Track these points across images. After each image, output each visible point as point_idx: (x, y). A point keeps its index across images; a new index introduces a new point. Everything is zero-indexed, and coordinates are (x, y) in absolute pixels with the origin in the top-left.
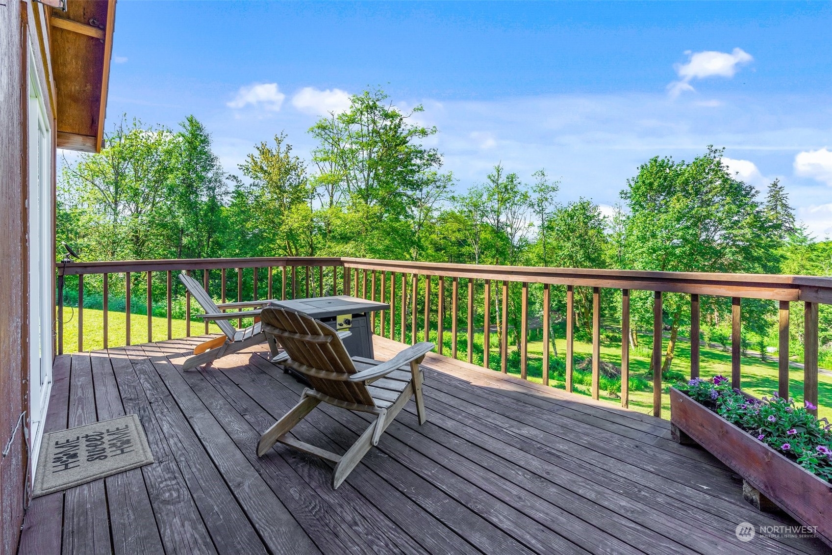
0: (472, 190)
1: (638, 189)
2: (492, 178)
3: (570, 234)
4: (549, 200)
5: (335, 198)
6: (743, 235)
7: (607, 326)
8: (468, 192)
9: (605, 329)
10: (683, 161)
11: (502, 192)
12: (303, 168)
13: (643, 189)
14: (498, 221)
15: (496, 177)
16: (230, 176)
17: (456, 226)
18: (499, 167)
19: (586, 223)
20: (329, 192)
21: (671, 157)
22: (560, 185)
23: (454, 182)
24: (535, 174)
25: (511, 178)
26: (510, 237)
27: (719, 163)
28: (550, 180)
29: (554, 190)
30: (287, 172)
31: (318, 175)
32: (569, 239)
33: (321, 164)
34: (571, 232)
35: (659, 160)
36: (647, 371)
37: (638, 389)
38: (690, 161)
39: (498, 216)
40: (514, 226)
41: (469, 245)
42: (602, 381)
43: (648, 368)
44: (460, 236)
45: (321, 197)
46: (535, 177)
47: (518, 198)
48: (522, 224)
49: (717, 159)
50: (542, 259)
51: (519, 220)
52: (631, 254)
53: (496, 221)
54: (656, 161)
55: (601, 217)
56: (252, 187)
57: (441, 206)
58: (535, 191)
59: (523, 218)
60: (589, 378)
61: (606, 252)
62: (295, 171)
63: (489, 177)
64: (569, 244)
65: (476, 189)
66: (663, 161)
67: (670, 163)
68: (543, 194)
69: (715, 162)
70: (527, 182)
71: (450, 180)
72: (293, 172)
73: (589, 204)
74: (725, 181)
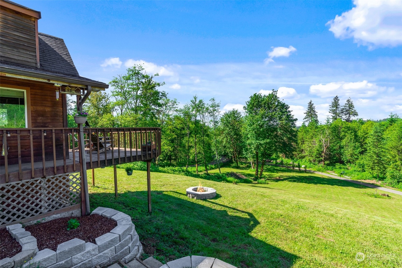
0: (186, 107)
4: (217, 110)
5: (123, 111)
10: (265, 95)
11: (197, 107)
12: (108, 97)
13: (251, 106)
14: (196, 120)
15: (195, 101)
16: (73, 101)
18: (195, 97)
20: (120, 108)
23: (177, 103)
25: (201, 102)
26: (203, 126)
28: (217, 102)
30: (100, 100)
31: (115, 101)
33: (116, 97)
38: (267, 95)
39: (196, 117)
40: (204, 121)
44: (181, 126)
45: (117, 111)
46: (211, 101)
48: (207, 120)
49: (276, 95)
51: (206, 119)
54: (256, 95)
56: (84, 106)
57: (172, 113)
58: (211, 107)
59: (207, 118)
62: (104, 99)
63: (192, 101)
66: (258, 95)
67: (261, 96)
68: (214, 108)
70: (207, 103)
71: (175, 102)
72: (104, 100)
73: (236, 112)
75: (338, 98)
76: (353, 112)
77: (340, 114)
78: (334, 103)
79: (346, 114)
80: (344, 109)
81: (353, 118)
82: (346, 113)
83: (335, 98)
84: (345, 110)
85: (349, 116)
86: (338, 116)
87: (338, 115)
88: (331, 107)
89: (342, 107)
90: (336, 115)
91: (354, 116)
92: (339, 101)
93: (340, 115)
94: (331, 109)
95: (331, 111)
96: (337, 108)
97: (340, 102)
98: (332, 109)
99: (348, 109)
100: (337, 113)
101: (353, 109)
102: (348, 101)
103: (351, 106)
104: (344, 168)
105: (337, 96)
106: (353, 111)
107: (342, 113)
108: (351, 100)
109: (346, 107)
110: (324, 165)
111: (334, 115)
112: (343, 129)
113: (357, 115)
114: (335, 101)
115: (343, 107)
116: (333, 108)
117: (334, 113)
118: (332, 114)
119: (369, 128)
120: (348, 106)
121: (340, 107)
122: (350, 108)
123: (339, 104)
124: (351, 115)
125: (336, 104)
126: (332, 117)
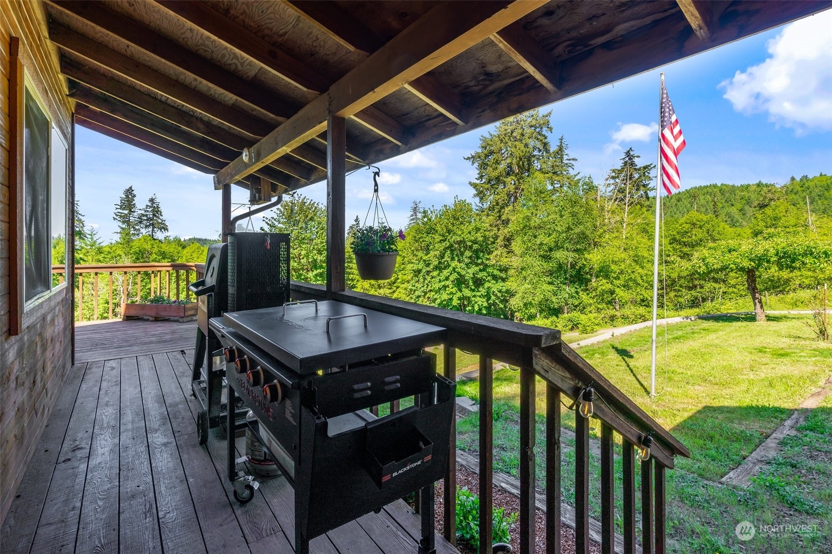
75: (133, 191)
76: (160, 223)
77: (136, 224)
78: (124, 200)
79: (147, 227)
80: (143, 215)
81: (160, 235)
82: (148, 224)
83: (128, 190)
84: (145, 218)
85: (153, 230)
86: (132, 229)
87: (134, 228)
88: (119, 207)
89: (140, 212)
90: (129, 225)
91: (161, 230)
92: (135, 198)
93: (137, 227)
94: (119, 212)
95: (117, 218)
96: (130, 211)
97: (137, 201)
98: (122, 213)
99: (151, 216)
100: (132, 222)
101: (159, 218)
102: (152, 200)
103: (156, 211)
105: (131, 188)
106: (160, 221)
107: (141, 222)
108: (157, 200)
109: (148, 211)
111: (124, 226)
112: (154, 256)
113: (166, 229)
114: (127, 196)
115: (143, 212)
116: (122, 211)
117: (124, 222)
118: (120, 224)
120: (151, 209)
121: (136, 210)
122: (154, 215)
123: (134, 204)
124: (155, 229)
125: (130, 204)
126: (119, 230)
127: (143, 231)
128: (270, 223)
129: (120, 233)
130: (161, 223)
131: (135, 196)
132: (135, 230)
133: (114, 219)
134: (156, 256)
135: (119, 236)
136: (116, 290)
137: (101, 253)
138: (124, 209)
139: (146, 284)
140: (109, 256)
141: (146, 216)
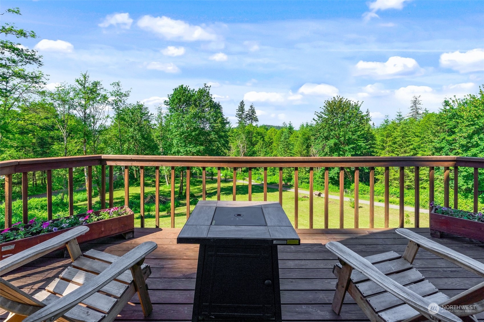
0: (60, 89)
1: (174, 100)
2: (80, 82)
3: (133, 123)
4: (122, 102)
6: (218, 126)
7: (151, 175)
8: (56, 89)
9: (151, 177)
10: (194, 89)
11: (88, 93)
13: (176, 101)
14: (85, 114)
15: (84, 82)
17: (43, 115)
18: (85, 75)
19: (141, 117)
21: (189, 86)
22: (130, 93)
24: (113, 84)
25: (96, 84)
26: (93, 124)
27: (208, 92)
28: (123, 89)
29: (126, 95)
32: (131, 127)
34: (133, 122)
35: (184, 86)
36: (178, 195)
37: (177, 206)
38: (197, 89)
39: (85, 110)
40: (96, 117)
41: (57, 130)
42: (161, 207)
43: (178, 194)
46: (112, 86)
47: (99, 98)
48: (101, 116)
49: (208, 91)
50: (119, 139)
52: (170, 135)
53: (84, 113)
54: (182, 87)
55: (149, 114)
58: (112, 95)
60: (153, 207)
61: (154, 134)
63: (78, 81)
64: (132, 130)
65: (63, 88)
66: (185, 88)
67: (188, 89)
68: (118, 98)
69: (207, 92)
73: (142, 106)
74: (211, 101)
78: (240, 107)
79: (249, 120)
81: (254, 124)
82: (250, 118)
84: (248, 115)
85: (252, 121)
86: (243, 121)
88: (238, 111)
90: (242, 119)
91: (255, 121)
92: (244, 106)
93: (245, 120)
94: (238, 113)
96: (243, 112)
99: (251, 114)
101: (255, 115)
102: (251, 106)
103: (253, 112)
104: (258, 174)
105: (243, 101)
106: (255, 117)
107: (247, 118)
108: (253, 106)
109: (249, 112)
110: (241, 172)
111: (240, 120)
113: (257, 121)
114: (241, 105)
115: (247, 112)
117: (240, 118)
118: (238, 119)
119: (273, 134)
120: (251, 111)
121: (245, 112)
122: (252, 114)
123: (244, 109)
124: (253, 121)
125: (242, 109)
126: (238, 122)
127: (248, 122)
128: (319, 115)
129: (238, 123)
130: (255, 118)
131: (244, 105)
132: (245, 121)
133: (236, 116)
134: (255, 134)
135: (238, 124)
136: (239, 151)
137: (233, 132)
138: (240, 112)
139: (252, 148)
140: (236, 134)
141: (249, 114)
